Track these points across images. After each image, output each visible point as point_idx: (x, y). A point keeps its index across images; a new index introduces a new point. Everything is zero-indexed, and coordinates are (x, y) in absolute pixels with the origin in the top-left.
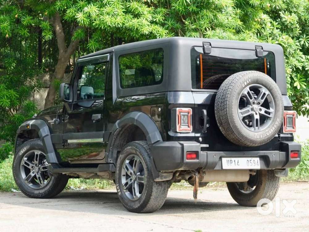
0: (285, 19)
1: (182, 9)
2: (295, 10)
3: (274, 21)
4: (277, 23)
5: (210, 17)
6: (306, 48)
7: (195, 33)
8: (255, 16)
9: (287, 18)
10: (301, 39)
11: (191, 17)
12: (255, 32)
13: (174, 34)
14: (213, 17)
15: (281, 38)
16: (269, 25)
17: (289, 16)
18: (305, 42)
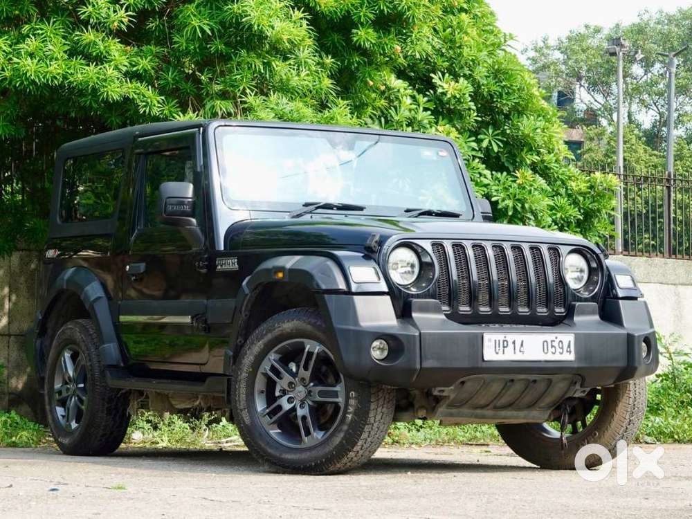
0: (444, 89)
1: (195, 48)
2: (468, 73)
3: (419, 94)
4: (426, 99)
5: (255, 66)
6: (494, 155)
7: (223, 102)
8: (370, 75)
9: (447, 86)
10: (481, 137)
11: (215, 67)
12: (375, 115)
13: (176, 103)
14: (262, 68)
15: (434, 129)
16: (407, 101)
17: (453, 83)
18: (493, 142)
